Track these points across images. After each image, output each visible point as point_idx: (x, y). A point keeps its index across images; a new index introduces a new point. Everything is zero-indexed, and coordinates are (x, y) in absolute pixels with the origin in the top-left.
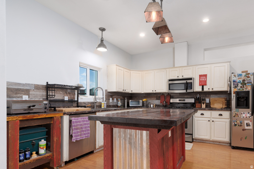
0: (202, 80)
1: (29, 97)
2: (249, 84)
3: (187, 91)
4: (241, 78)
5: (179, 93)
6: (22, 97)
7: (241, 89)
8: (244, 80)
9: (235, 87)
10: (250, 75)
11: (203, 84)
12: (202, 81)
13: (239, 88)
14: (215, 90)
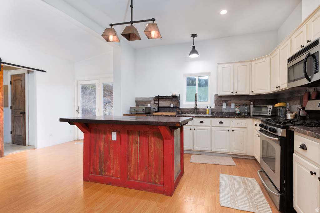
1: (151, 105)
6: (148, 105)
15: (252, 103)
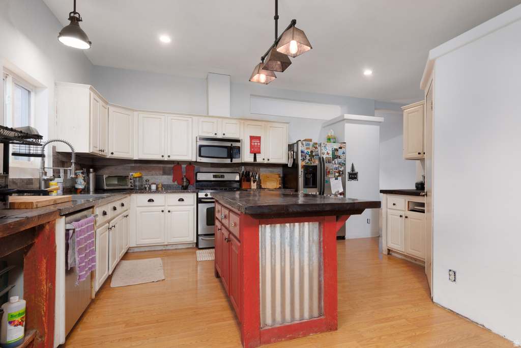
0: (254, 145)
2: (317, 157)
3: (231, 161)
4: (309, 148)
5: (211, 163)
7: (309, 162)
8: (312, 152)
9: (303, 159)
10: (317, 146)
11: (255, 151)
12: (254, 147)
13: (307, 161)
14: (272, 161)
15: (91, 170)
